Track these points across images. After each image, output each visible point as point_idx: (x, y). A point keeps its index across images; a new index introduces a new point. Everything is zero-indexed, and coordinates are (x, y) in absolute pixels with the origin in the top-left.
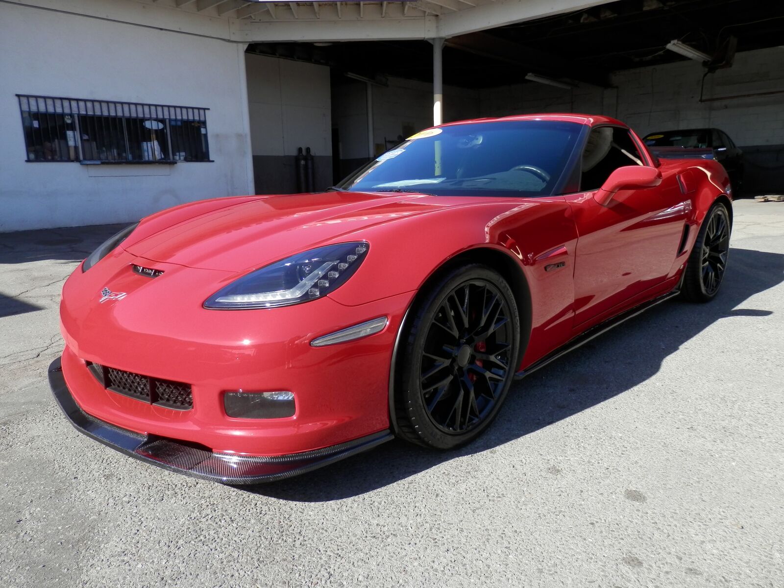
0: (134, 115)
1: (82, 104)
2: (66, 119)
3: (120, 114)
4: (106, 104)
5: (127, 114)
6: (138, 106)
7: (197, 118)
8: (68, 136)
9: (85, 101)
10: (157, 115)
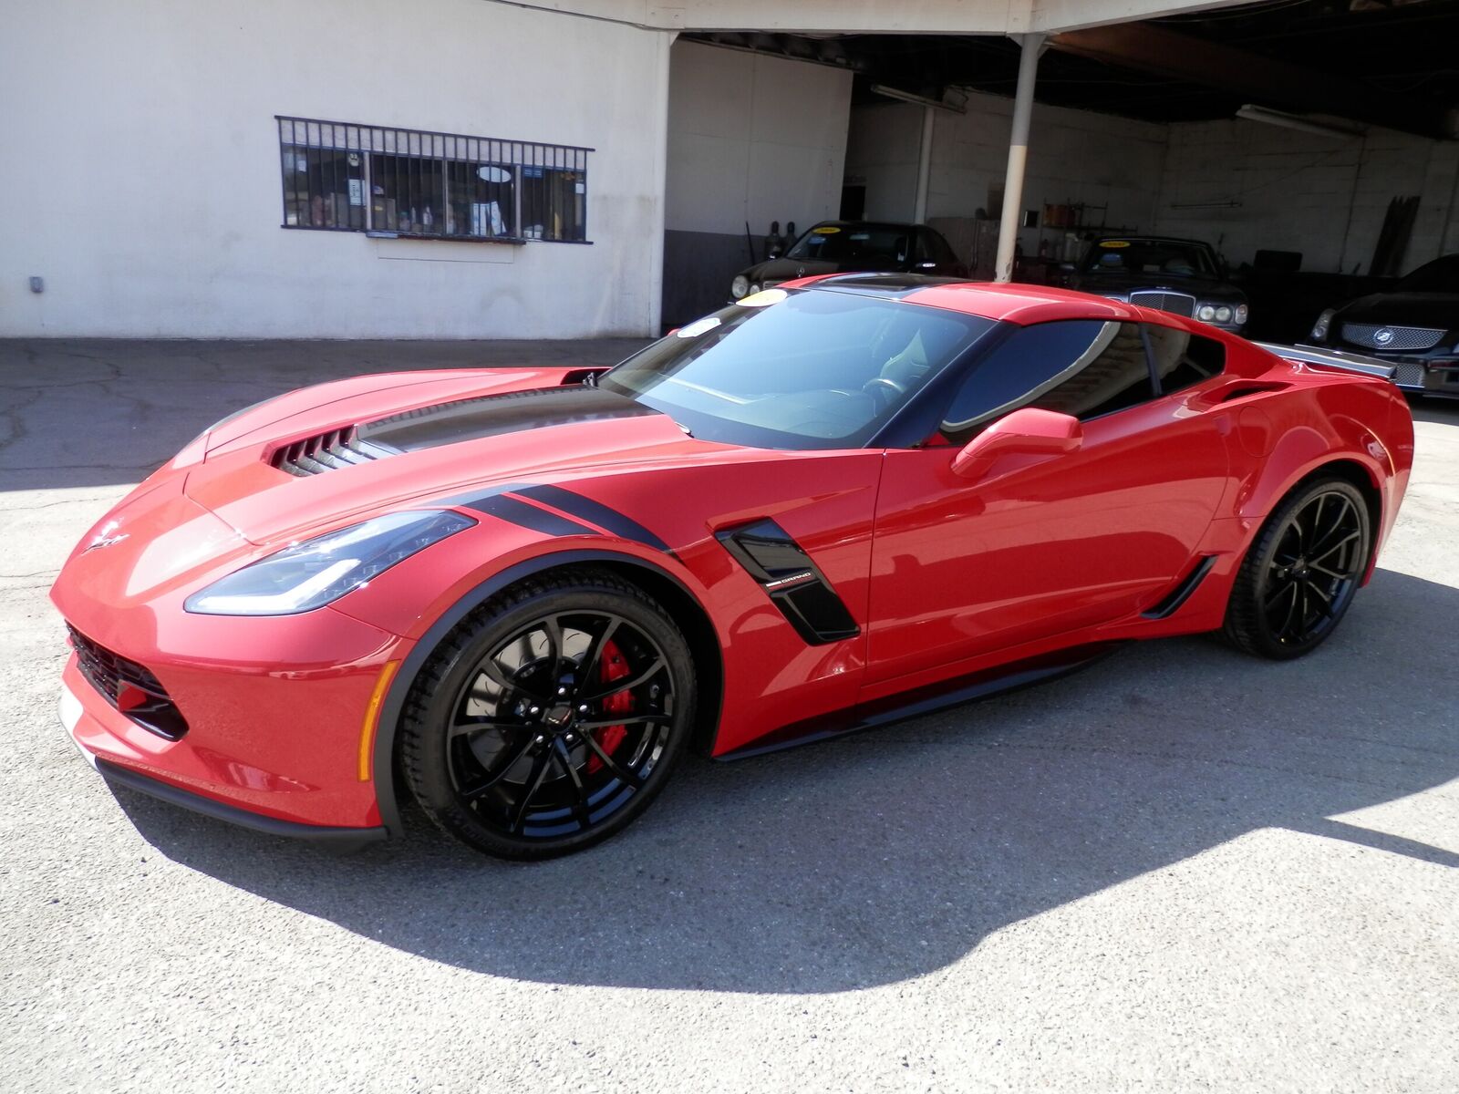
0: (462, 156)
1: (378, 134)
2: (350, 160)
3: (439, 153)
4: (417, 136)
5: (450, 154)
6: (471, 141)
7: (570, 165)
8: (351, 188)
9: (384, 129)
10: (501, 159)
